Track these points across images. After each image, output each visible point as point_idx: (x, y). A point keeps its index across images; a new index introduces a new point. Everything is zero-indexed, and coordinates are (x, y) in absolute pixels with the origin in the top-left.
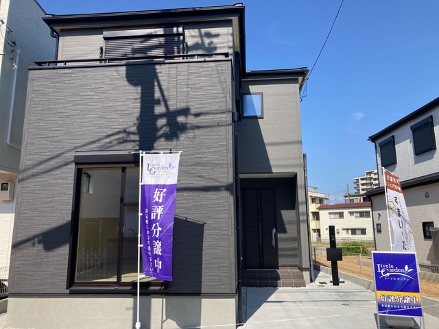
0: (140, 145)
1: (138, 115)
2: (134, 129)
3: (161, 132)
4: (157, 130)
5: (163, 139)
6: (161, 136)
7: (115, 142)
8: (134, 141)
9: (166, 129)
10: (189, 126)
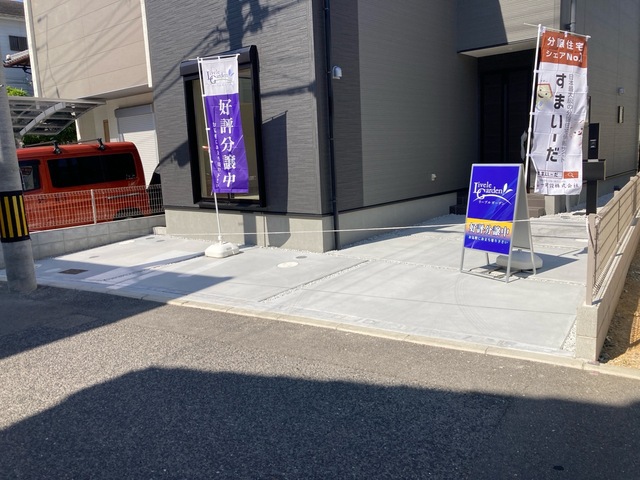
0: (231, 45)
1: (225, 6)
2: (224, 25)
3: (246, 25)
4: (242, 21)
5: (248, 33)
6: (247, 29)
7: (211, 45)
8: (225, 41)
9: (250, 19)
10: (270, 9)
